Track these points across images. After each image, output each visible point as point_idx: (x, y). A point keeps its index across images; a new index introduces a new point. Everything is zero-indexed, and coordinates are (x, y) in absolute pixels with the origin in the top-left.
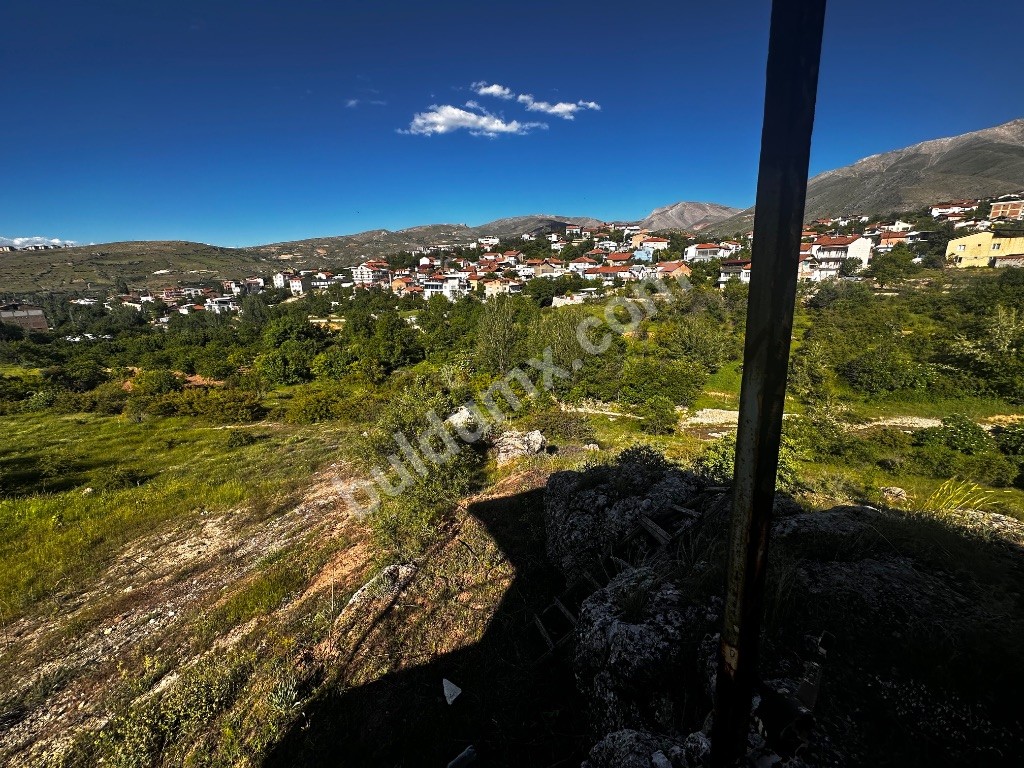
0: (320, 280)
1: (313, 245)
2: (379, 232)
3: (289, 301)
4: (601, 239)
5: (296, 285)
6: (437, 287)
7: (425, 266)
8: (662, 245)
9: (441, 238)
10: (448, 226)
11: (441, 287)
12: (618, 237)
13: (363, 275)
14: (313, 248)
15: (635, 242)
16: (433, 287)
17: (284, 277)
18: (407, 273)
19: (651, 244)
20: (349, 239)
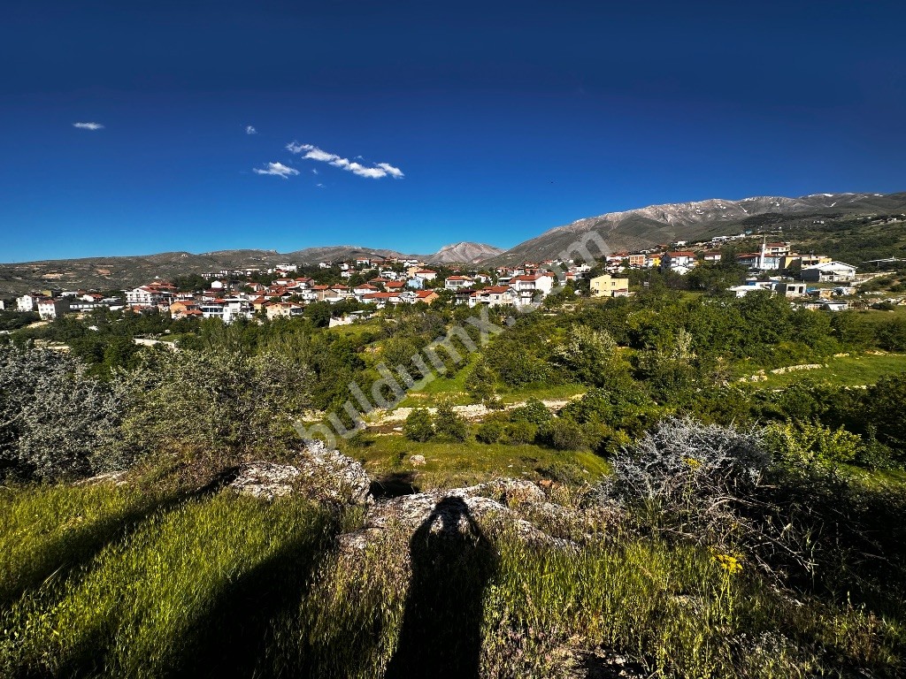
0: (86, 302)
1: (94, 264)
2: (180, 254)
3: (34, 325)
4: (385, 269)
5: (47, 309)
6: (216, 310)
7: (216, 290)
8: (431, 276)
9: (249, 262)
10: (257, 252)
11: (221, 310)
12: (400, 269)
13: (140, 297)
14: (93, 267)
15: (411, 272)
16: (211, 310)
17: (34, 299)
18: (191, 296)
19: (423, 275)
20: (140, 260)
